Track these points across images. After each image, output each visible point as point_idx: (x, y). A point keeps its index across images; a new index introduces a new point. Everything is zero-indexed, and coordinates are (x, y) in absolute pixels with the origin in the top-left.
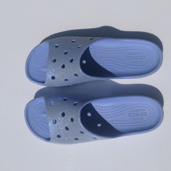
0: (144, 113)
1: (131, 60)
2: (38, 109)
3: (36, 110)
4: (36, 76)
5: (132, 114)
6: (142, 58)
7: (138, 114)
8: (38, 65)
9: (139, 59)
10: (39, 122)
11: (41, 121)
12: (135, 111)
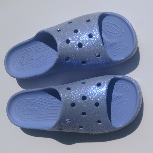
0: (21, 63)
1: (34, 108)
2: (122, 47)
3: (124, 45)
4: (128, 86)
5: (30, 60)
6: (24, 110)
7: (26, 60)
8: (127, 99)
9: (27, 109)
10: (119, 32)
11: (117, 33)
12: (29, 63)
